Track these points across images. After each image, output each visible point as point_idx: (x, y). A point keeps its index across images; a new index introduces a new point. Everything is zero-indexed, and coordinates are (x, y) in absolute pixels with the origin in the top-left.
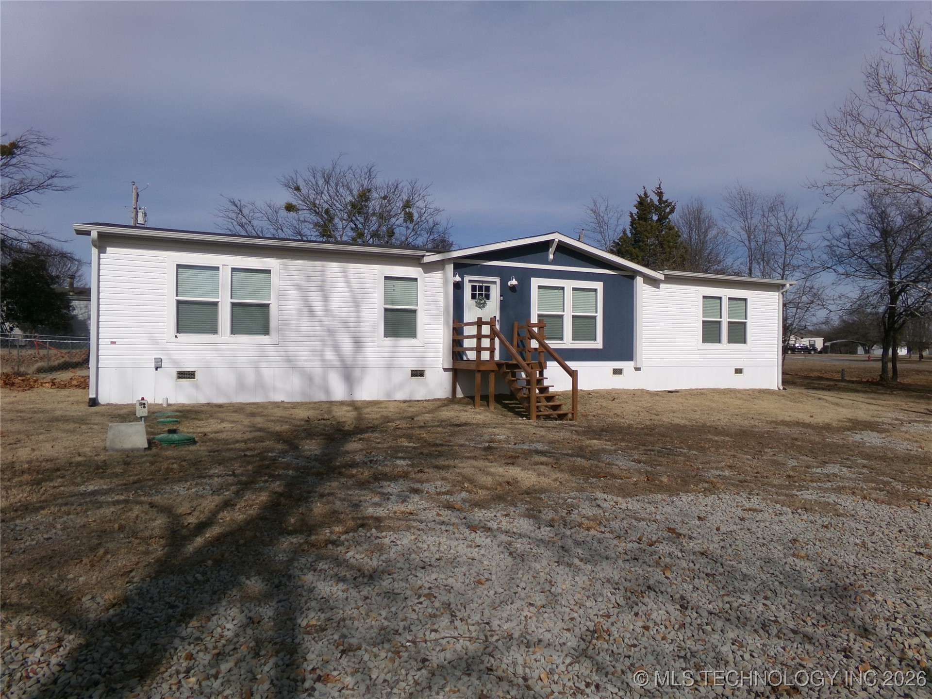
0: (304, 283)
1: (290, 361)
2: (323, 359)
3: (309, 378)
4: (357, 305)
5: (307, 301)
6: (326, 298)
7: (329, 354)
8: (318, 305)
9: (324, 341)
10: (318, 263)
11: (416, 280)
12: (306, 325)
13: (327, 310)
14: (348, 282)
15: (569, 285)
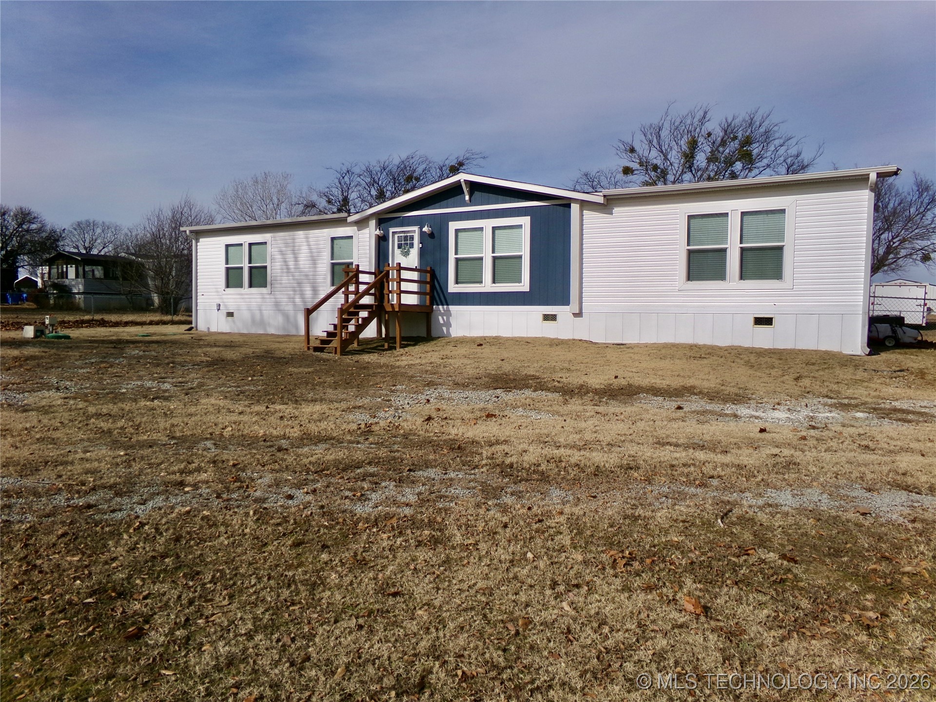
0: (284, 249)
1: (277, 305)
2: (295, 305)
3: (286, 317)
4: (314, 261)
5: (285, 262)
6: (296, 259)
7: (298, 300)
8: (291, 264)
9: (295, 291)
10: (291, 233)
11: (351, 237)
12: (285, 280)
13: (297, 267)
14: (309, 245)
15: (488, 224)
